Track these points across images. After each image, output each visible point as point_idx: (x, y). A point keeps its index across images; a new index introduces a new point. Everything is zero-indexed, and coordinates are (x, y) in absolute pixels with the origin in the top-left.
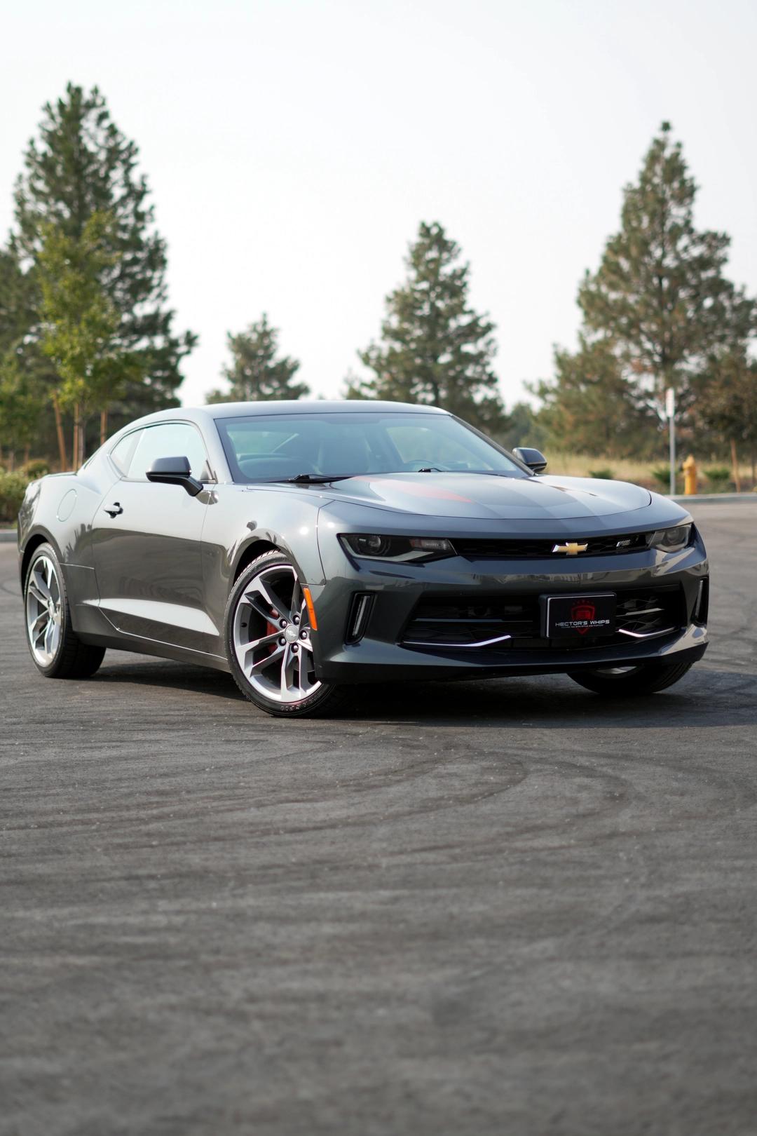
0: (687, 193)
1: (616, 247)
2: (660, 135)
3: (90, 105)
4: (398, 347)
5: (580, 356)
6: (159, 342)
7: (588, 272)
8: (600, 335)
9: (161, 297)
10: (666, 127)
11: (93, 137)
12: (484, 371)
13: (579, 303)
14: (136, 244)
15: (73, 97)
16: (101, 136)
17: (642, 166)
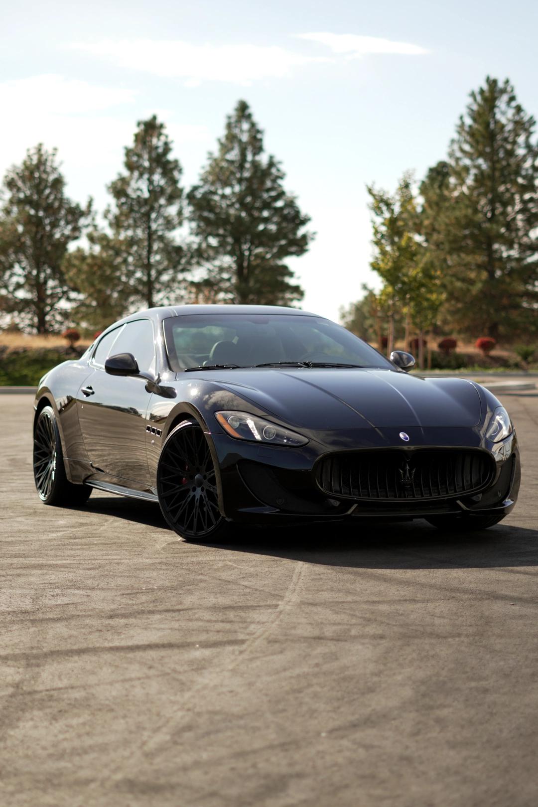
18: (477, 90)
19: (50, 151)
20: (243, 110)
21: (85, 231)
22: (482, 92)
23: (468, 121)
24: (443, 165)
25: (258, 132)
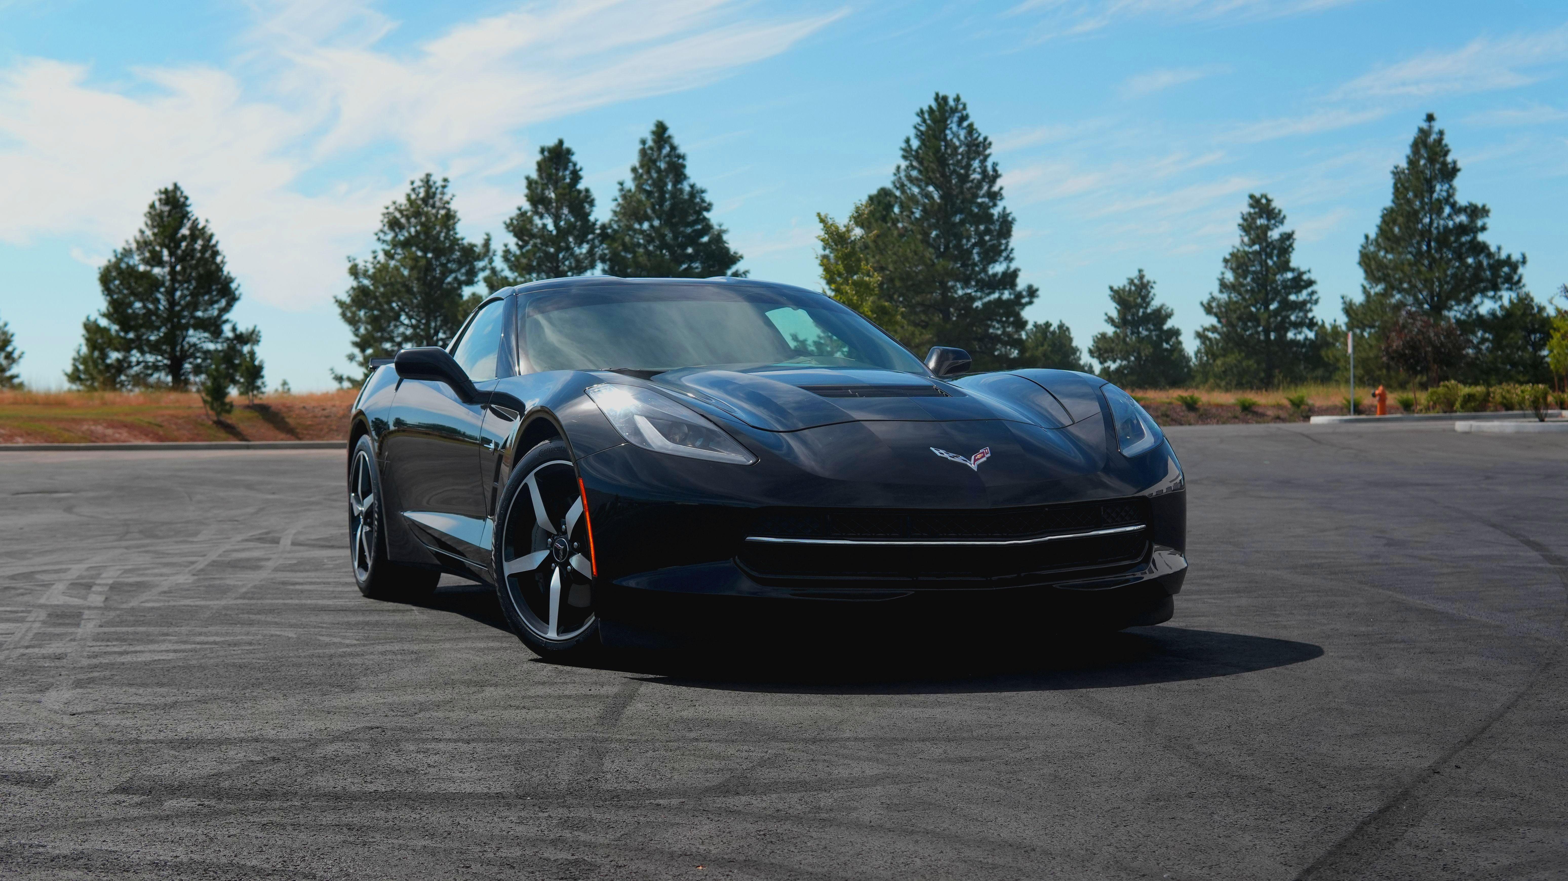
0: (1450, 173)
1: (1389, 218)
2: (1425, 125)
3: (954, 111)
4: (1234, 296)
5: (1361, 305)
6: (1006, 295)
7: (1367, 237)
8: (1379, 288)
9: (1009, 259)
10: (1430, 118)
11: (957, 136)
12: (1306, 317)
13: (1360, 264)
14: (988, 218)
15: (939, 104)
16: (962, 134)
17: (1408, 151)
18: (926, 108)
19: (440, 183)
20: (661, 132)
21: (481, 275)
22: (931, 110)
23: (915, 144)
24: (884, 193)
25: (679, 157)
